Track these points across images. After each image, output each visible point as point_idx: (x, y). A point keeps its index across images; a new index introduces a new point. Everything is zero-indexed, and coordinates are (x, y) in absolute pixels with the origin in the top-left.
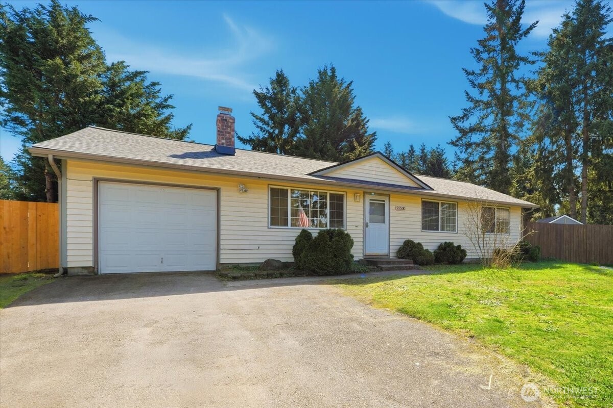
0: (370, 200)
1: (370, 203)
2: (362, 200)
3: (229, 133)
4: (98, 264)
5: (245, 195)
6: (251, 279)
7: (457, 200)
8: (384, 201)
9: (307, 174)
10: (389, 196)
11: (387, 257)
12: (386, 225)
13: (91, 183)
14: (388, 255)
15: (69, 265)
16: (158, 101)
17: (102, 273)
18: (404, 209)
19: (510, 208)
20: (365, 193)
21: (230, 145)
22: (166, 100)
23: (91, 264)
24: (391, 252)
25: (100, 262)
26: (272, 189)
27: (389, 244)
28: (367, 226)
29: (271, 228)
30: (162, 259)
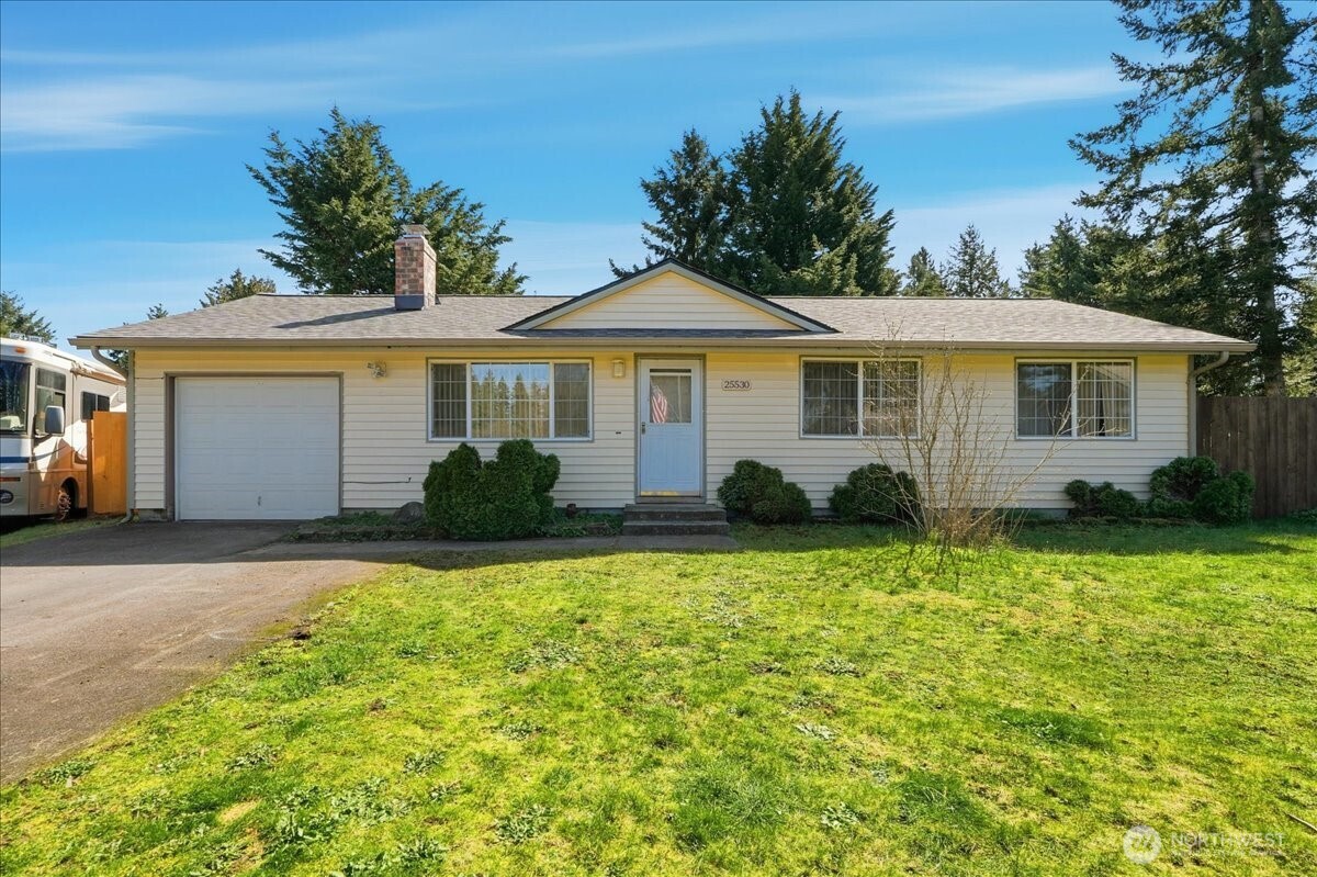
0: (652, 371)
1: (652, 377)
2: (631, 372)
3: (415, 271)
4: (173, 505)
5: (384, 381)
6: (328, 541)
7: (919, 353)
8: (689, 371)
9: (502, 330)
10: (702, 357)
11: (699, 500)
12: (694, 428)
13: (162, 383)
14: (701, 497)
15: (139, 506)
16: (484, 233)
17: (182, 518)
18: (745, 385)
19: (1135, 359)
20: (637, 356)
21: (416, 292)
22: (496, 230)
23: (161, 505)
24: (708, 488)
25: (179, 502)
26: (436, 366)
27: (705, 470)
28: (643, 431)
29: (432, 442)
30: (260, 498)
